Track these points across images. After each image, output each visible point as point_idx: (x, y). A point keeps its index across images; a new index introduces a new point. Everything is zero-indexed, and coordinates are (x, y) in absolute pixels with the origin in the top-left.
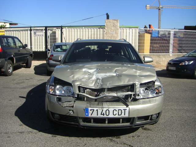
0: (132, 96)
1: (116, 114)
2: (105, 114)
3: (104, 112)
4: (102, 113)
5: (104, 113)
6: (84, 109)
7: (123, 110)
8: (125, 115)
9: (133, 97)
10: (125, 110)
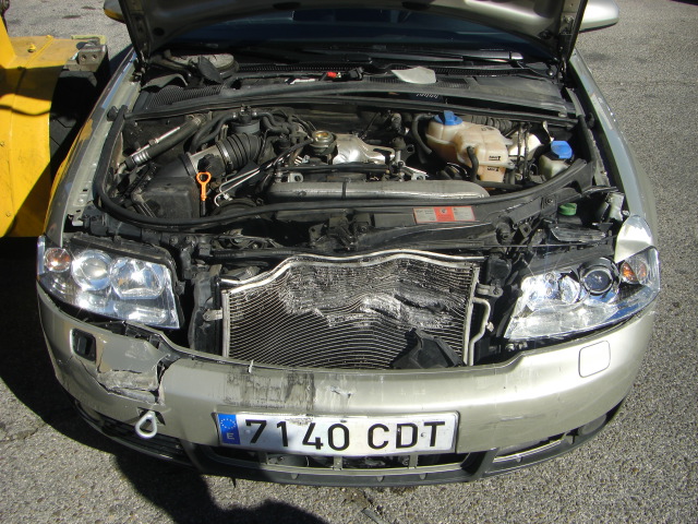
0: (485, 323)
1: (386, 443)
2: (325, 440)
3: (320, 432)
4: (312, 439)
5: (318, 440)
6: (213, 415)
7: (426, 424)
8: (433, 443)
9: (491, 327)
10: (434, 425)
